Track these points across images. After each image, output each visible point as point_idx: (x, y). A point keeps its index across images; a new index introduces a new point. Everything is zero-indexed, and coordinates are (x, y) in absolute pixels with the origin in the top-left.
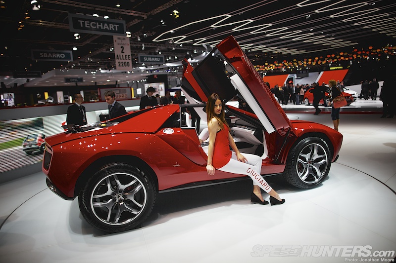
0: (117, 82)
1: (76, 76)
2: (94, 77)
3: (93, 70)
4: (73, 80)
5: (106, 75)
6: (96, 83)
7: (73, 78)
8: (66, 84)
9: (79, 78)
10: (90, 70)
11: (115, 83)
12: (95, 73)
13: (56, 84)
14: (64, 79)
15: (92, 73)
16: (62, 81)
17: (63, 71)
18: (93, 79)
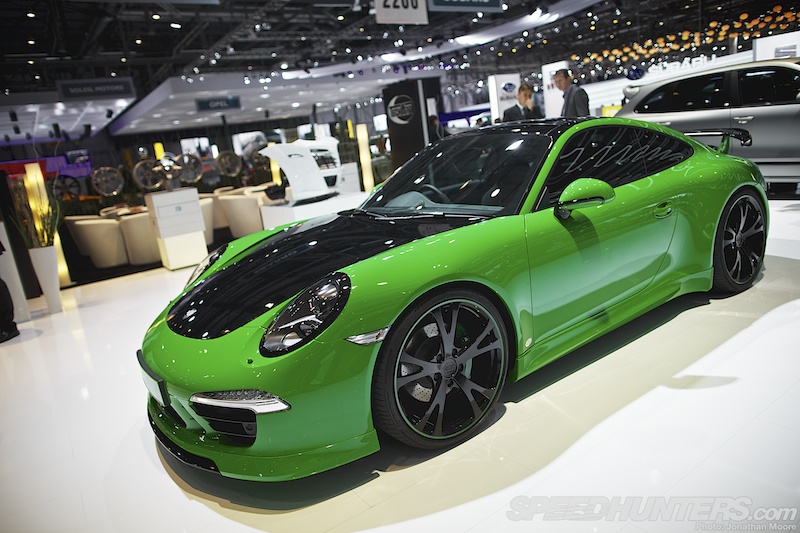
0: (315, 107)
1: (223, 93)
2: (265, 96)
3: (264, 74)
4: (217, 104)
5: (294, 87)
6: (267, 113)
7: (215, 100)
8: (200, 120)
9: (230, 97)
10: (257, 74)
11: (309, 112)
12: (268, 80)
13: (177, 122)
14: (193, 104)
15: (262, 81)
16: (191, 113)
17: (190, 80)
18: (262, 103)
